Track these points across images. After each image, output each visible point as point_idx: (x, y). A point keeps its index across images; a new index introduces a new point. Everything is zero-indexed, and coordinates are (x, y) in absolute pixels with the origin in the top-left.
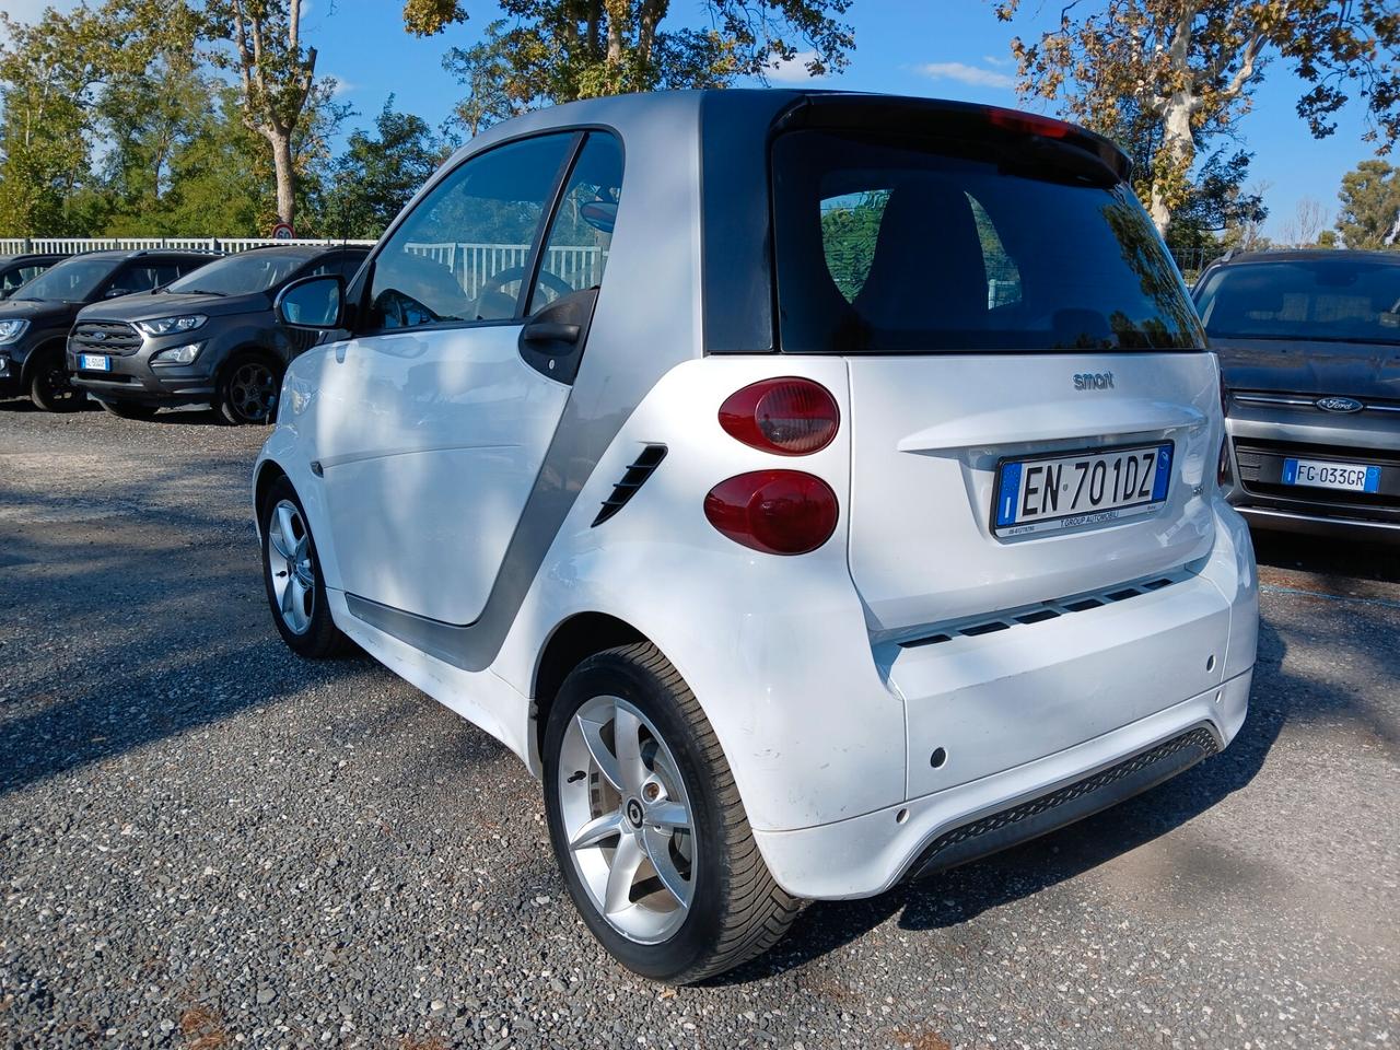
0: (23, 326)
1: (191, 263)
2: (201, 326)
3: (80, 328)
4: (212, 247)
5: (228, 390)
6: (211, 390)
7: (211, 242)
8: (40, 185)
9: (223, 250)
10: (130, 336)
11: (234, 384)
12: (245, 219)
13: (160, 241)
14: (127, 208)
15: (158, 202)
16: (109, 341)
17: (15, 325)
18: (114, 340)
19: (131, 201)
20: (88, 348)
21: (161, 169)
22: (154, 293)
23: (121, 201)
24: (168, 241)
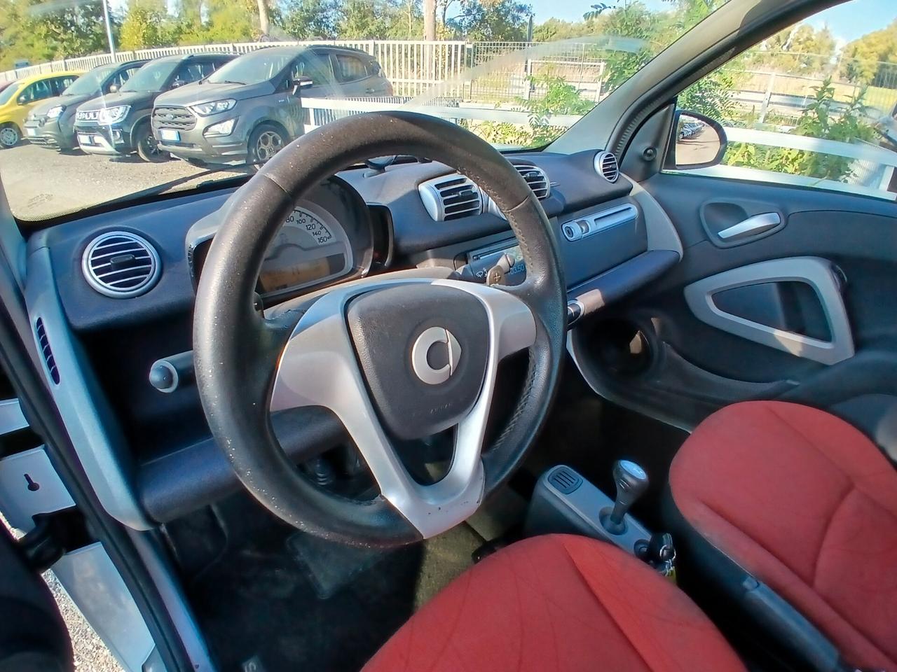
0: (126, 110)
1: (220, 61)
2: (233, 107)
3: (157, 112)
4: (231, 49)
5: (256, 151)
6: (245, 151)
7: (230, 46)
8: (146, 22)
9: (238, 51)
10: (188, 117)
11: (259, 147)
12: (246, 33)
13: (202, 47)
14: (188, 31)
15: (202, 26)
16: (175, 120)
17: (122, 109)
18: (179, 119)
19: (189, 26)
20: (163, 125)
21: (201, 8)
22: (200, 83)
23: (184, 27)
24: (207, 47)
